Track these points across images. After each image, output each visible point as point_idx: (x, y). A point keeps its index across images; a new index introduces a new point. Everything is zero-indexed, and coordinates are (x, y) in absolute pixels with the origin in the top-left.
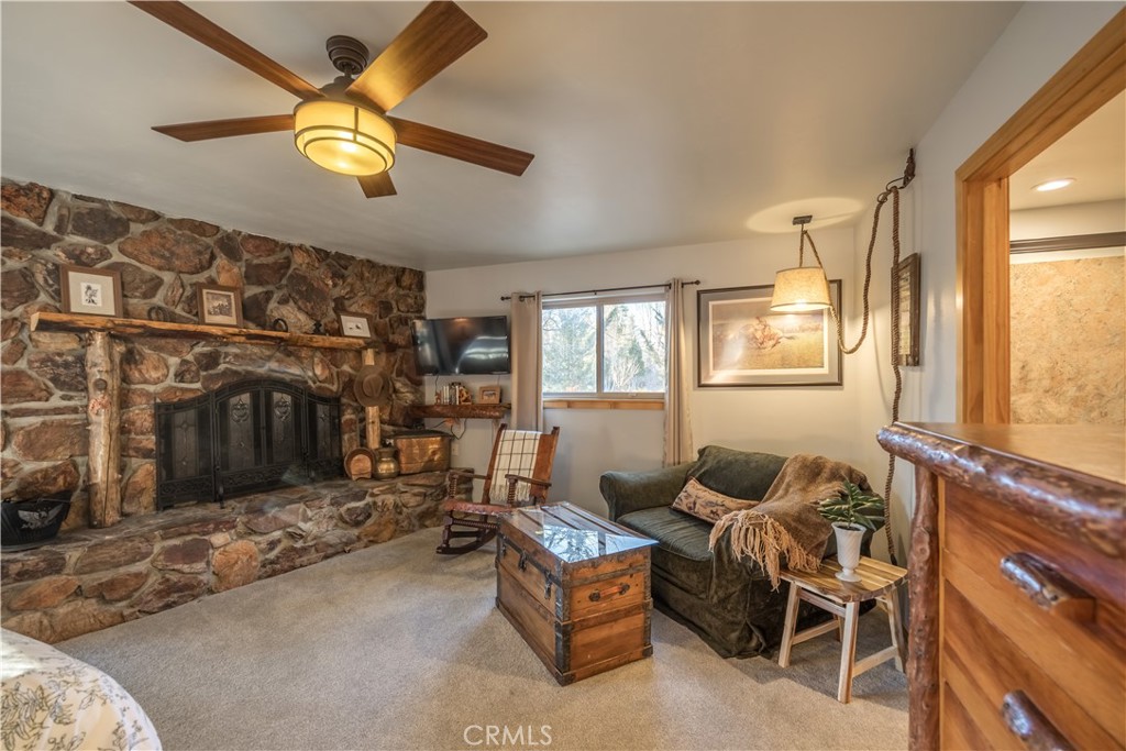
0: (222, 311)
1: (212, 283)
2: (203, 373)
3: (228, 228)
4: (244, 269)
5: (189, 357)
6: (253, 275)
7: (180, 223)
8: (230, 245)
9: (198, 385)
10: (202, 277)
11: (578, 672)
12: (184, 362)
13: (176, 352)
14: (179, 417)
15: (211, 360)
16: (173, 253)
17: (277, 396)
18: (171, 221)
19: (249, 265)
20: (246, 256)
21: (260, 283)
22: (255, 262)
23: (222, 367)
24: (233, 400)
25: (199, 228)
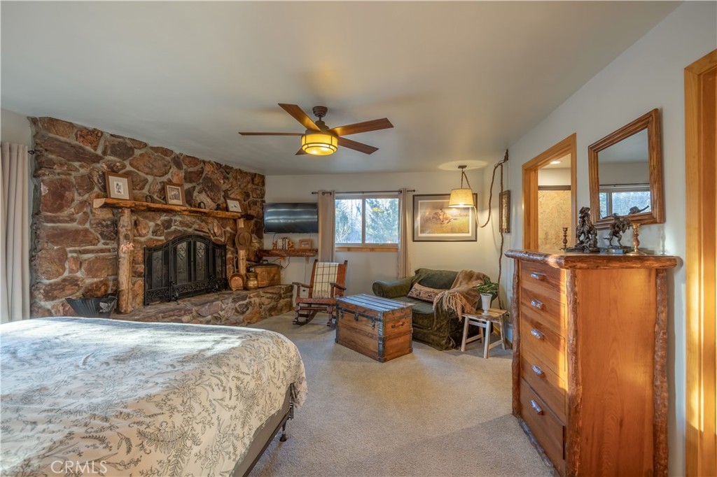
0: (176, 197)
1: (170, 182)
2: (165, 231)
3: (177, 152)
4: (183, 174)
5: (159, 222)
6: (188, 178)
7: (157, 149)
8: (177, 161)
9: (162, 238)
10: (165, 179)
11: (388, 357)
12: (157, 225)
13: (153, 219)
14: (155, 254)
15: (167, 224)
16: (153, 165)
17: (198, 244)
18: (152, 148)
19: (186, 172)
20: (184, 167)
21: (191, 182)
22: (189, 170)
23: (173, 228)
24: (179, 246)
25: (165, 152)
